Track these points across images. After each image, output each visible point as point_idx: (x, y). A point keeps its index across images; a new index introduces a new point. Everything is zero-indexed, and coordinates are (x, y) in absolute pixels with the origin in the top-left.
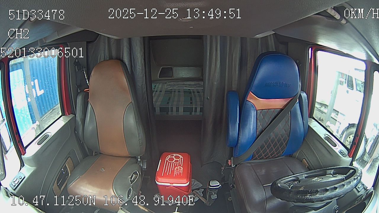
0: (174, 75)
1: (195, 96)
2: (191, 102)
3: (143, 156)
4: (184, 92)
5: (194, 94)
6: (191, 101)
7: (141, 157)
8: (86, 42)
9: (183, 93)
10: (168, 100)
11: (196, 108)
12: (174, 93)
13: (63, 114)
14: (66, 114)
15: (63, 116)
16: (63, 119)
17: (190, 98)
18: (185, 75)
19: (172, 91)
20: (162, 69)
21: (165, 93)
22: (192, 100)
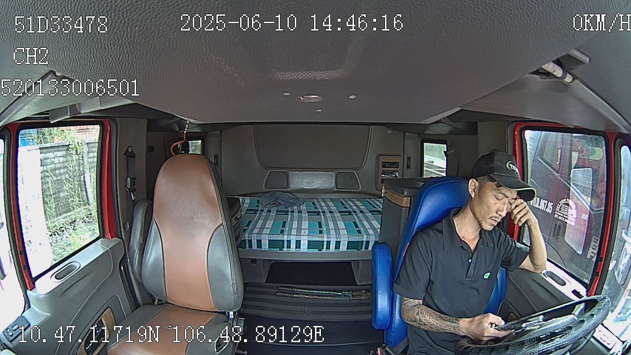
0: (291, 185)
1: (326, 220)
2: (320, 231)
3: (238, 311)
4: (308, 212)
5: (324, 215)
6: (320, 229)
7: (234, 313)
8: (146, 121)
9: (307, 215)
10: (282, 227)
11: (329, 243)
12: (291, 215)
13: (102, 235)
14: (107, 237)
15: (102, 239)
16: (101, 244)
17: (319, 222)
18: (308, 185)
19: (288, 211)
20: (270, 172)
21: (276, 214)
22: (321, 227)
